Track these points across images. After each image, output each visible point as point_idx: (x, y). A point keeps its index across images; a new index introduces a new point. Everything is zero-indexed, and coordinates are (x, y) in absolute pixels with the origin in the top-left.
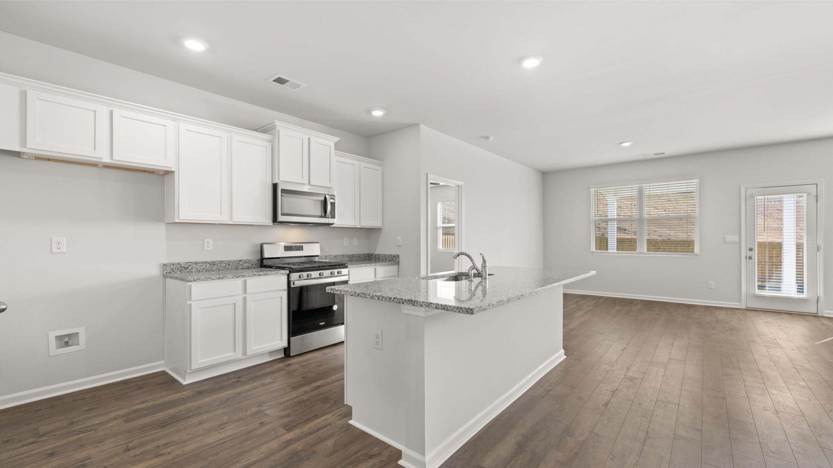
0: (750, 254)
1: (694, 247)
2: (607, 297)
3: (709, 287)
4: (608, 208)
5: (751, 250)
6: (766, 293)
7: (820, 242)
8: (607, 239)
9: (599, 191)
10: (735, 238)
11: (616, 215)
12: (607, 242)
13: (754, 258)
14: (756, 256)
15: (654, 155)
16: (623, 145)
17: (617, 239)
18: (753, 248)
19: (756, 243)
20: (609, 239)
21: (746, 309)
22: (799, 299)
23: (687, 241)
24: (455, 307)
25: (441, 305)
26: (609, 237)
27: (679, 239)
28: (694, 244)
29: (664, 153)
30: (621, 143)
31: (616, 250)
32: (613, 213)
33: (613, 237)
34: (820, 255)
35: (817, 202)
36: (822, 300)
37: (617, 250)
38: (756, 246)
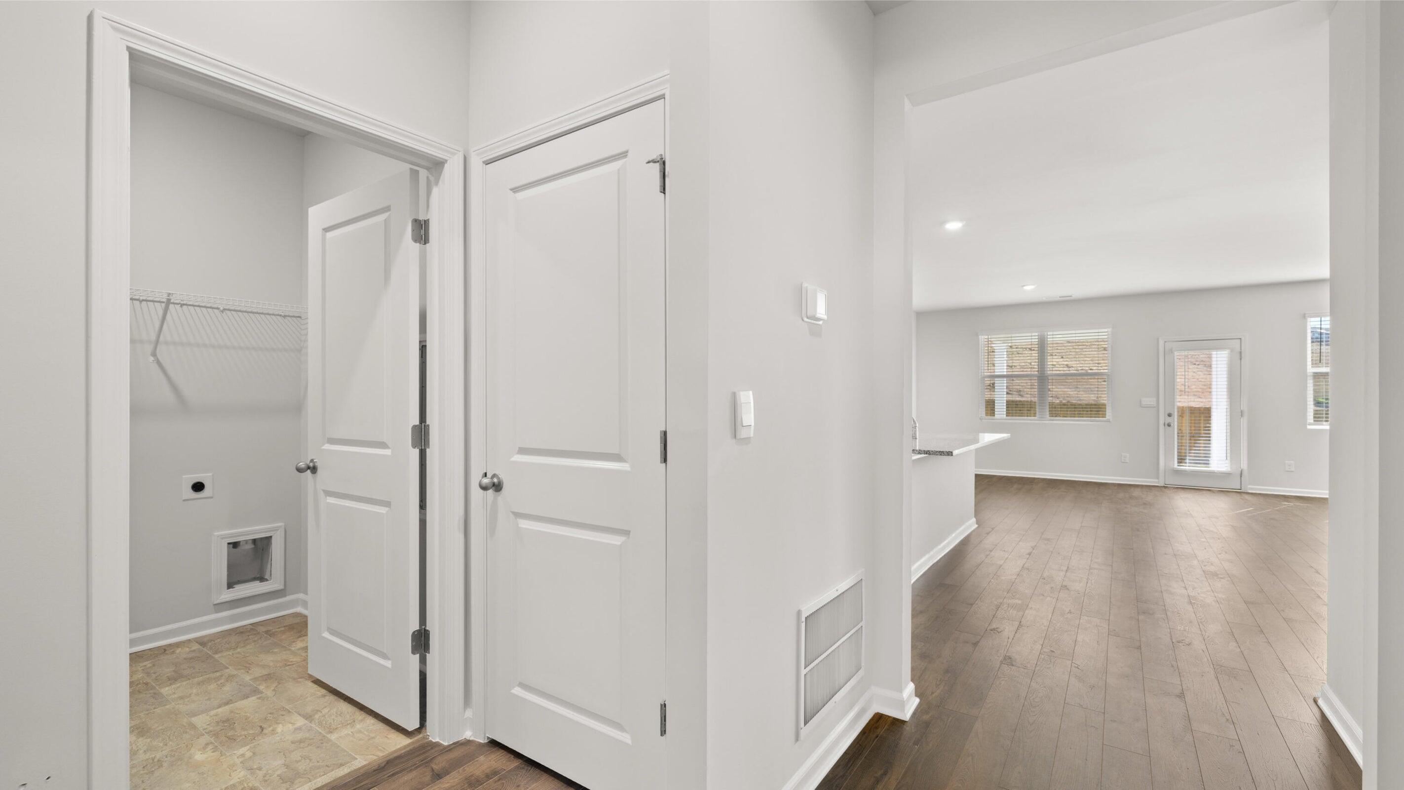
0: (1169, 420)
1: (1105, 411)
2: (1000, 476)
3: (1123, 461)
4: (996, 359)
5: (1170, 415)
6: (1187, 467)
7: (1244, 406)
8: (994, 402)
9: (990, 340)
10: (1151, 401)
11: (1005, 370)
12: (994, 405)
13: (1174, 425)
14: (1176, 423)
15: (1060, 297)
16: (1025, 288)
17: (1007, 402)
18: (1173, 413)
19: (1176, 407)
20: (996, 402)
21: (1164, 487)
22: (1222, 473)
23: (1095, 405)
24: (937, 451)
25: (924, 451)
26: (996, 399)
27: (1084, 402)
28: (1105, 408)
29: (1071, 296)
30: (1024, 286)
31: (1005, 415)
32: (1001, 368)
33: (1001, 400)
34: (1244, 422)
35: (1241, 359)
36: (1245, 473)
37: (1007, 416)
38: (1176, 410)
